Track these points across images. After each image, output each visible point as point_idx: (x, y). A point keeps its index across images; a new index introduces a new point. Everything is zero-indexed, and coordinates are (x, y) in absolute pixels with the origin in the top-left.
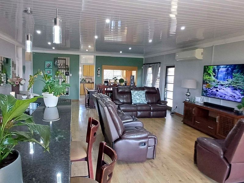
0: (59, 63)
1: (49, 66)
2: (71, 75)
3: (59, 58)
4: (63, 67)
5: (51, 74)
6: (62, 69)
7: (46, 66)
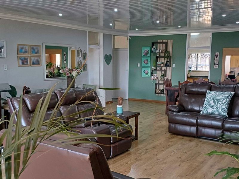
0: (158, 48)
1: (147, 54)
2: (174, 66)
3: (159, 41)
4: (163, 55)
5: (148, 65)
6: (162, 57)
7: (143, 54)
